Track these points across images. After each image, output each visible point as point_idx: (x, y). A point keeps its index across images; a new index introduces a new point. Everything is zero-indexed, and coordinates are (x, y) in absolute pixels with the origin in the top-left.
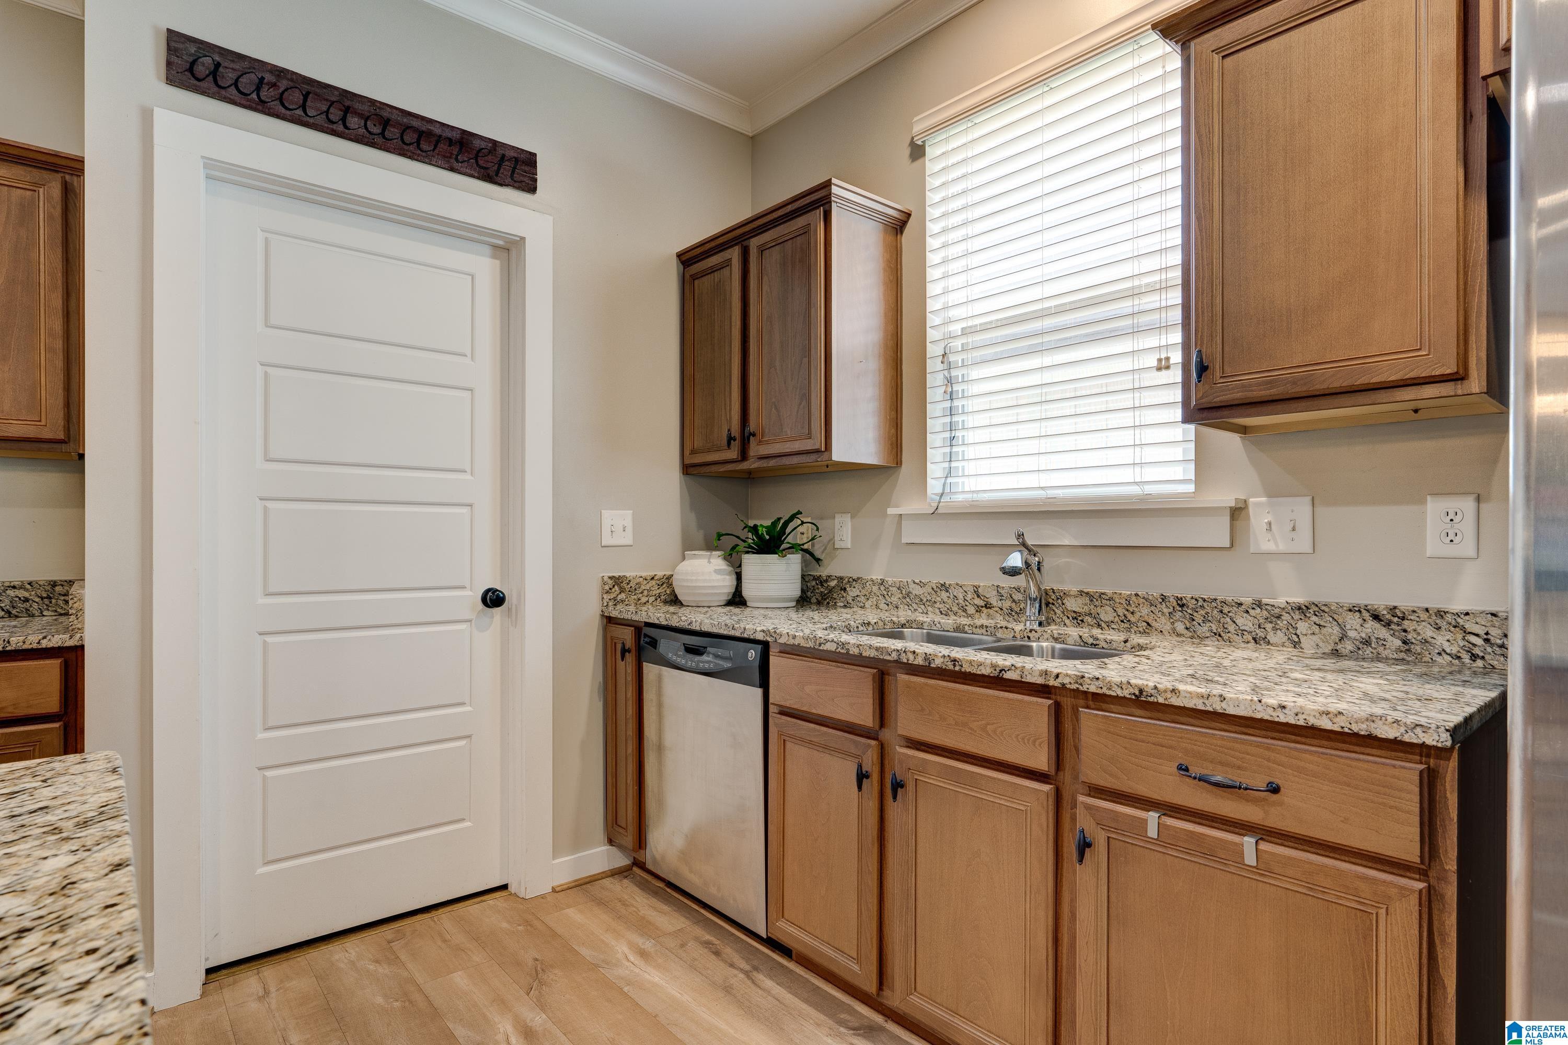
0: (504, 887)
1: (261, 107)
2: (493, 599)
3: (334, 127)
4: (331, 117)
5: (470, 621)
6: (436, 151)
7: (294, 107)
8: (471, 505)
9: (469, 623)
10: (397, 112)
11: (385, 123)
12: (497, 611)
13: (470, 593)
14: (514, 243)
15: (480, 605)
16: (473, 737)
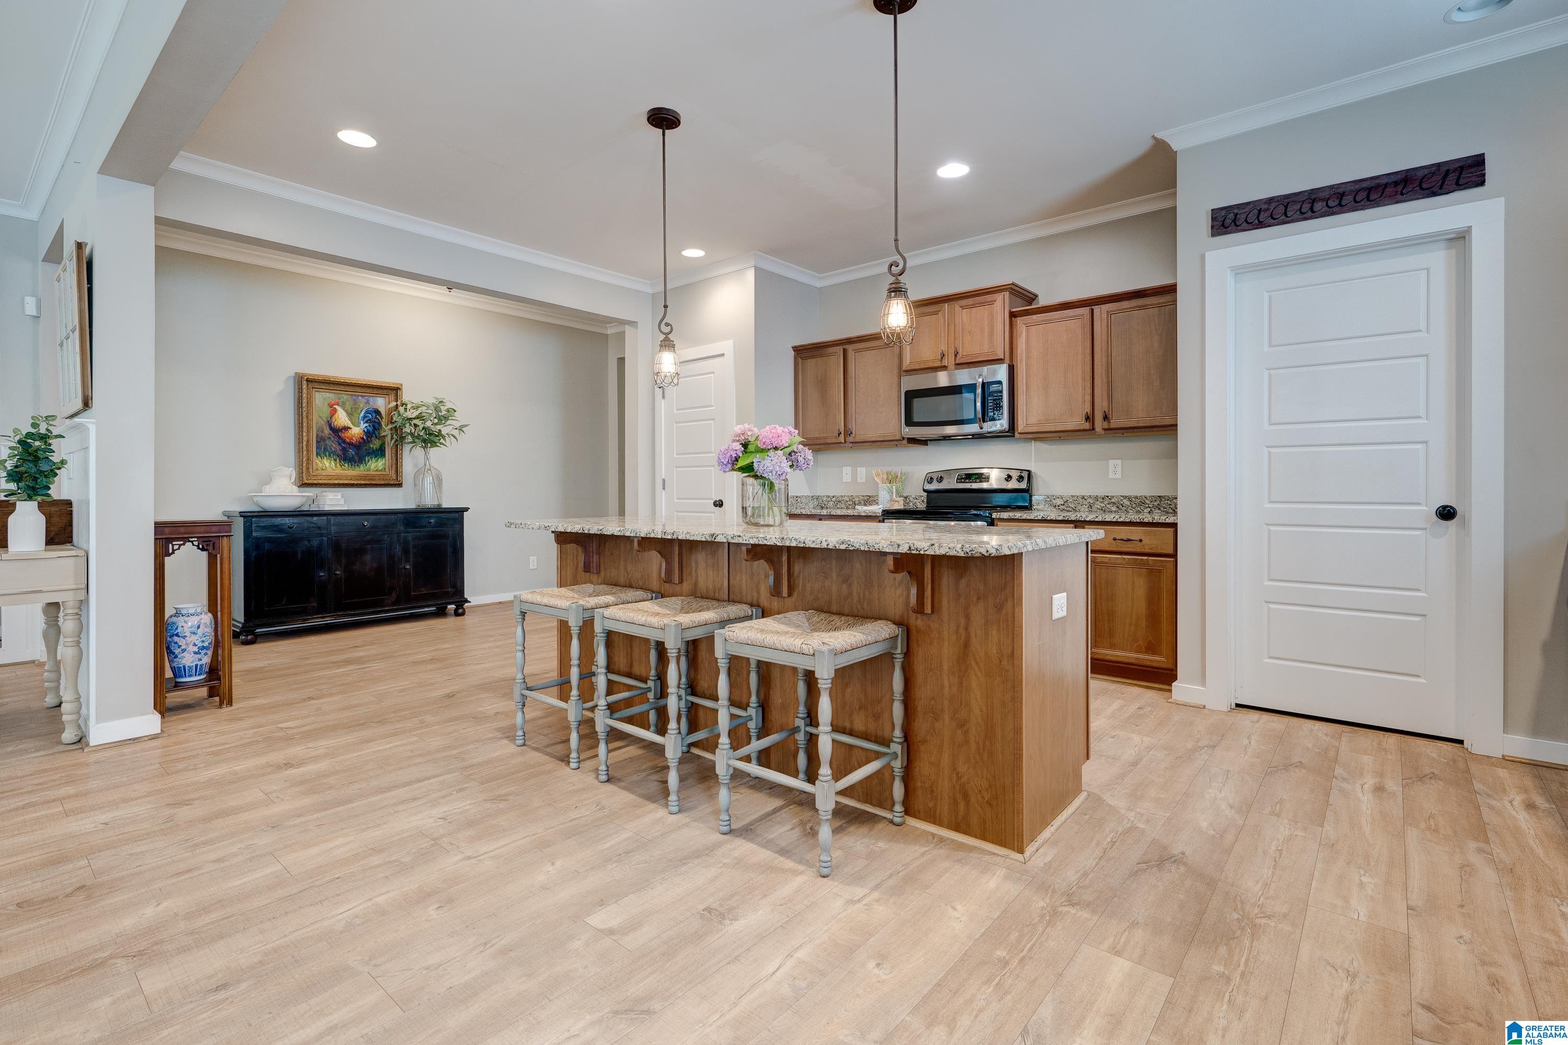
0: (1461, 742)
1: (1261, 225)
2: (1446, 513)
3: (1305, 216)
4: (1303, 210)
5: (1425, 529)
6: (1384, 195)
7: (1279, 216)
8: (1426, 442)
9: (1424, 531)
10: (1351, 184)
11: (1342, 196)
12: (1452, 524)
13: (1425, 508)
14: (1465, 232)
15: (1435, 518)
16: (1427, 617)
